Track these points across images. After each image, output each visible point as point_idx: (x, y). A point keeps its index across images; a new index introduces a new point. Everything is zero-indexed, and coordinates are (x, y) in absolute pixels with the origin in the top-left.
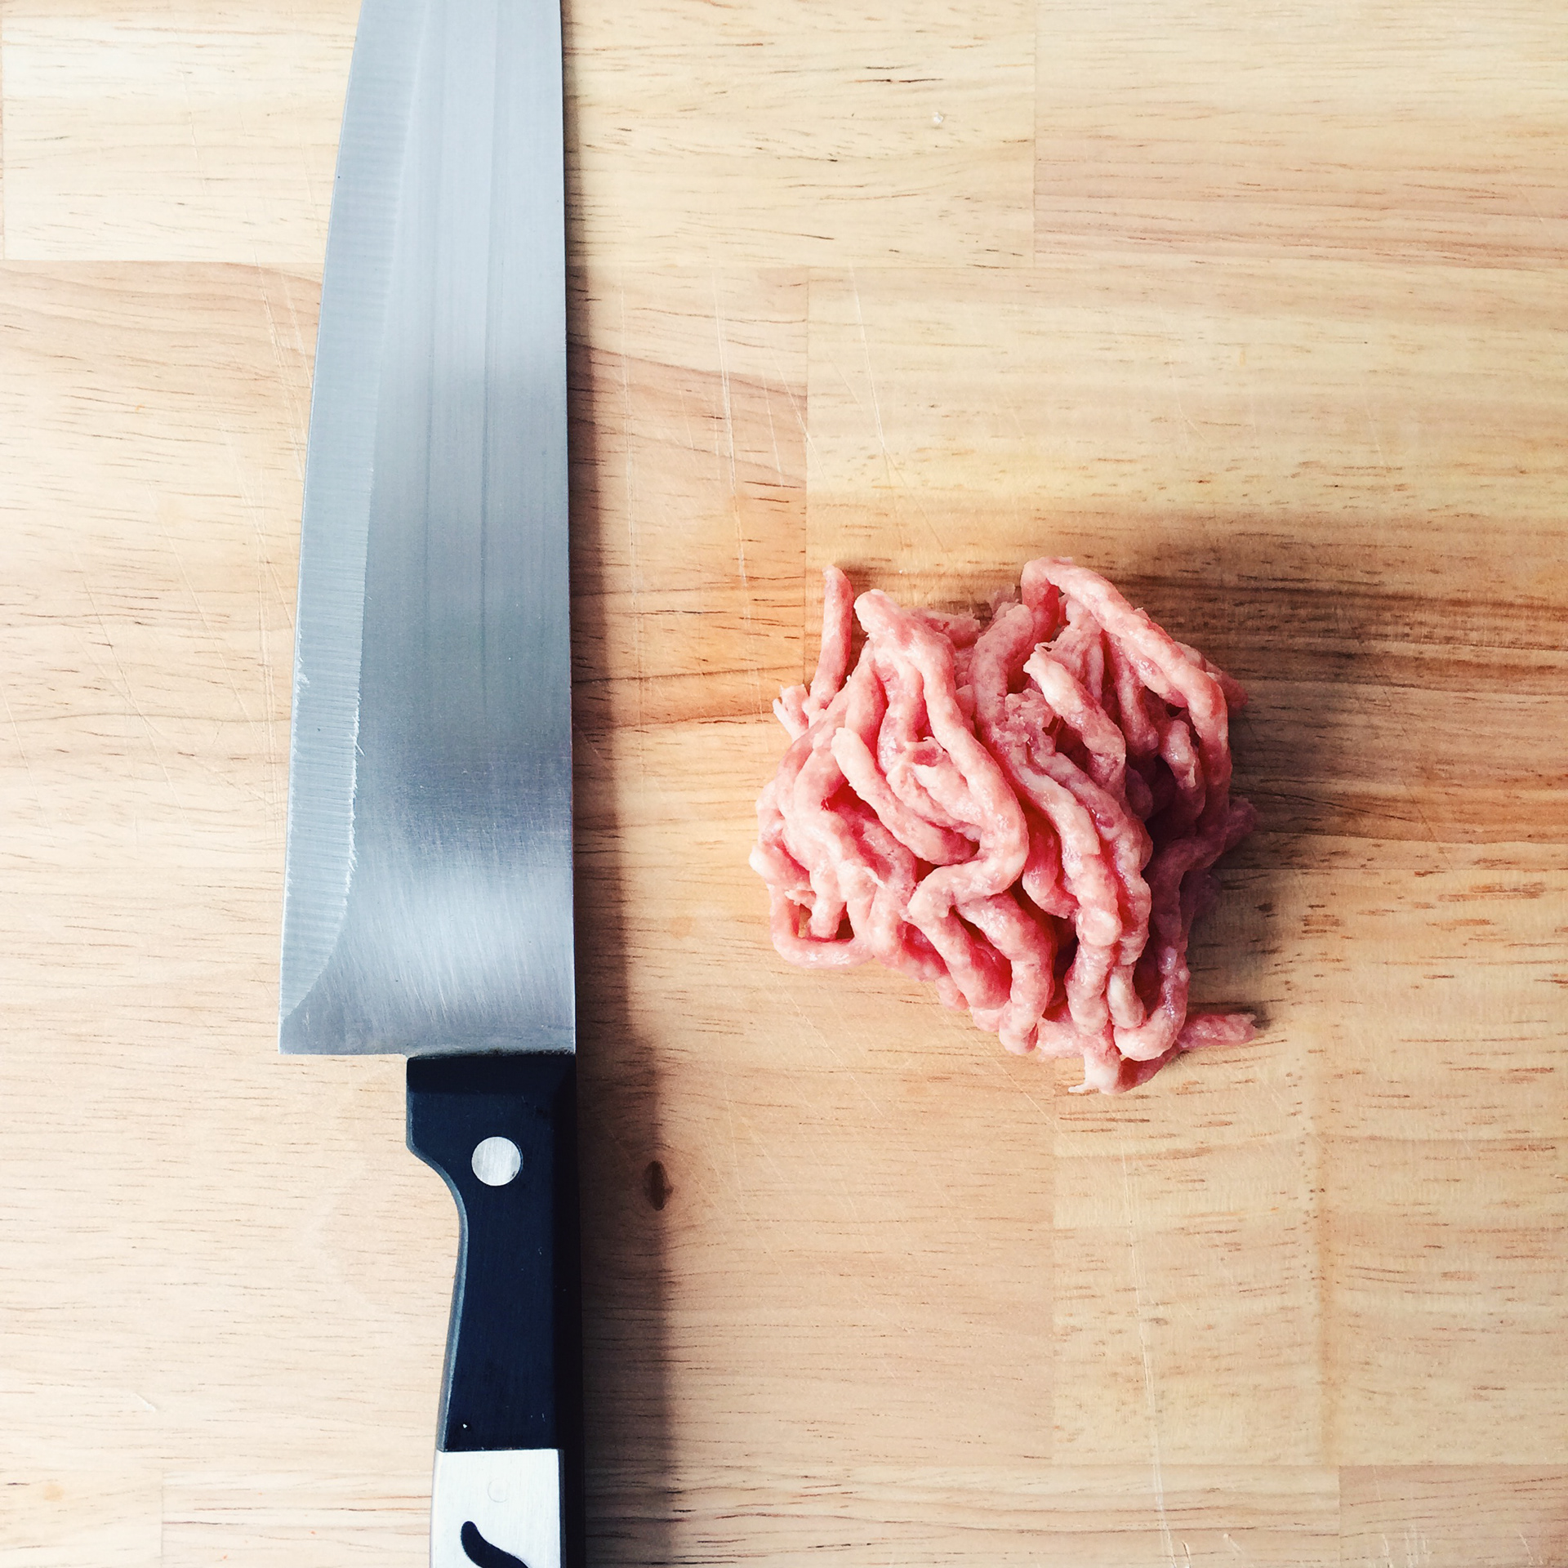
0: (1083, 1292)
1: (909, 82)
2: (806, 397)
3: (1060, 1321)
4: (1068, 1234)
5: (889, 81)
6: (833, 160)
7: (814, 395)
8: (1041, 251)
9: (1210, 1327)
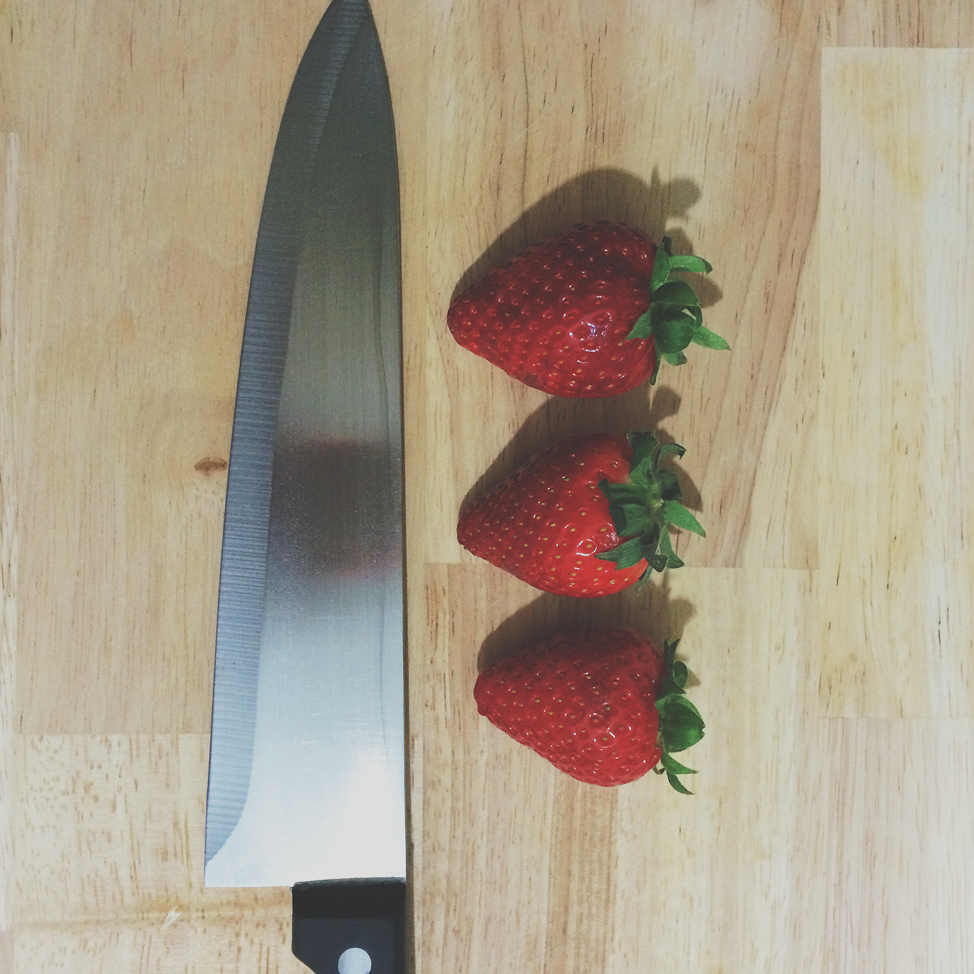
0: (134, 752)
1: (939, 636)
2: (734, 566)
3: (114, 739)
4: (175, 743)
5: (940, 623)
6: (888, 586)
7: (736, 572)
8: (830, 722)
9: (109, 840)
